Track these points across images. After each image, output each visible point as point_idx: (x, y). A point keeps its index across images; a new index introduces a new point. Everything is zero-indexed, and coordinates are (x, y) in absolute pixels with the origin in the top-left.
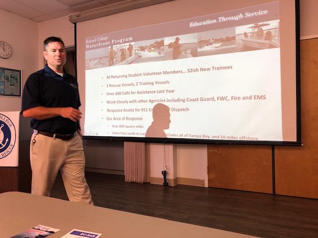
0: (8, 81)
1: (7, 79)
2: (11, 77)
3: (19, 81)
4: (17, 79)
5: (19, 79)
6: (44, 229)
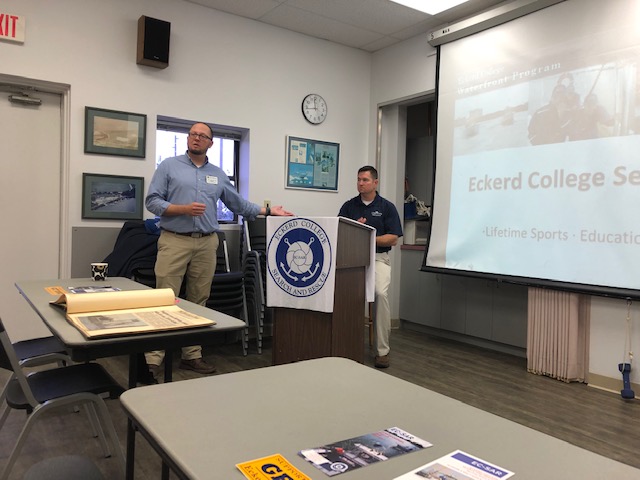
0: (319, 164)
1: (318, 159)
2: (324, 156)
3: (335, 162)
4: (332, 159)
5: (335, 159)
6: (404, 436)
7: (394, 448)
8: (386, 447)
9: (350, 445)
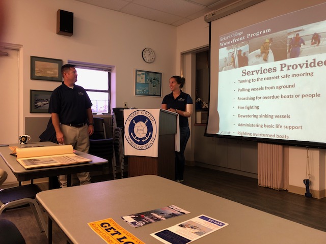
0: (151, 83)
2: (154, 79)
4: (158, 81)
6: (176, 209)
7: (170, 214)
8: (166, 214)
9: (148, 214)
